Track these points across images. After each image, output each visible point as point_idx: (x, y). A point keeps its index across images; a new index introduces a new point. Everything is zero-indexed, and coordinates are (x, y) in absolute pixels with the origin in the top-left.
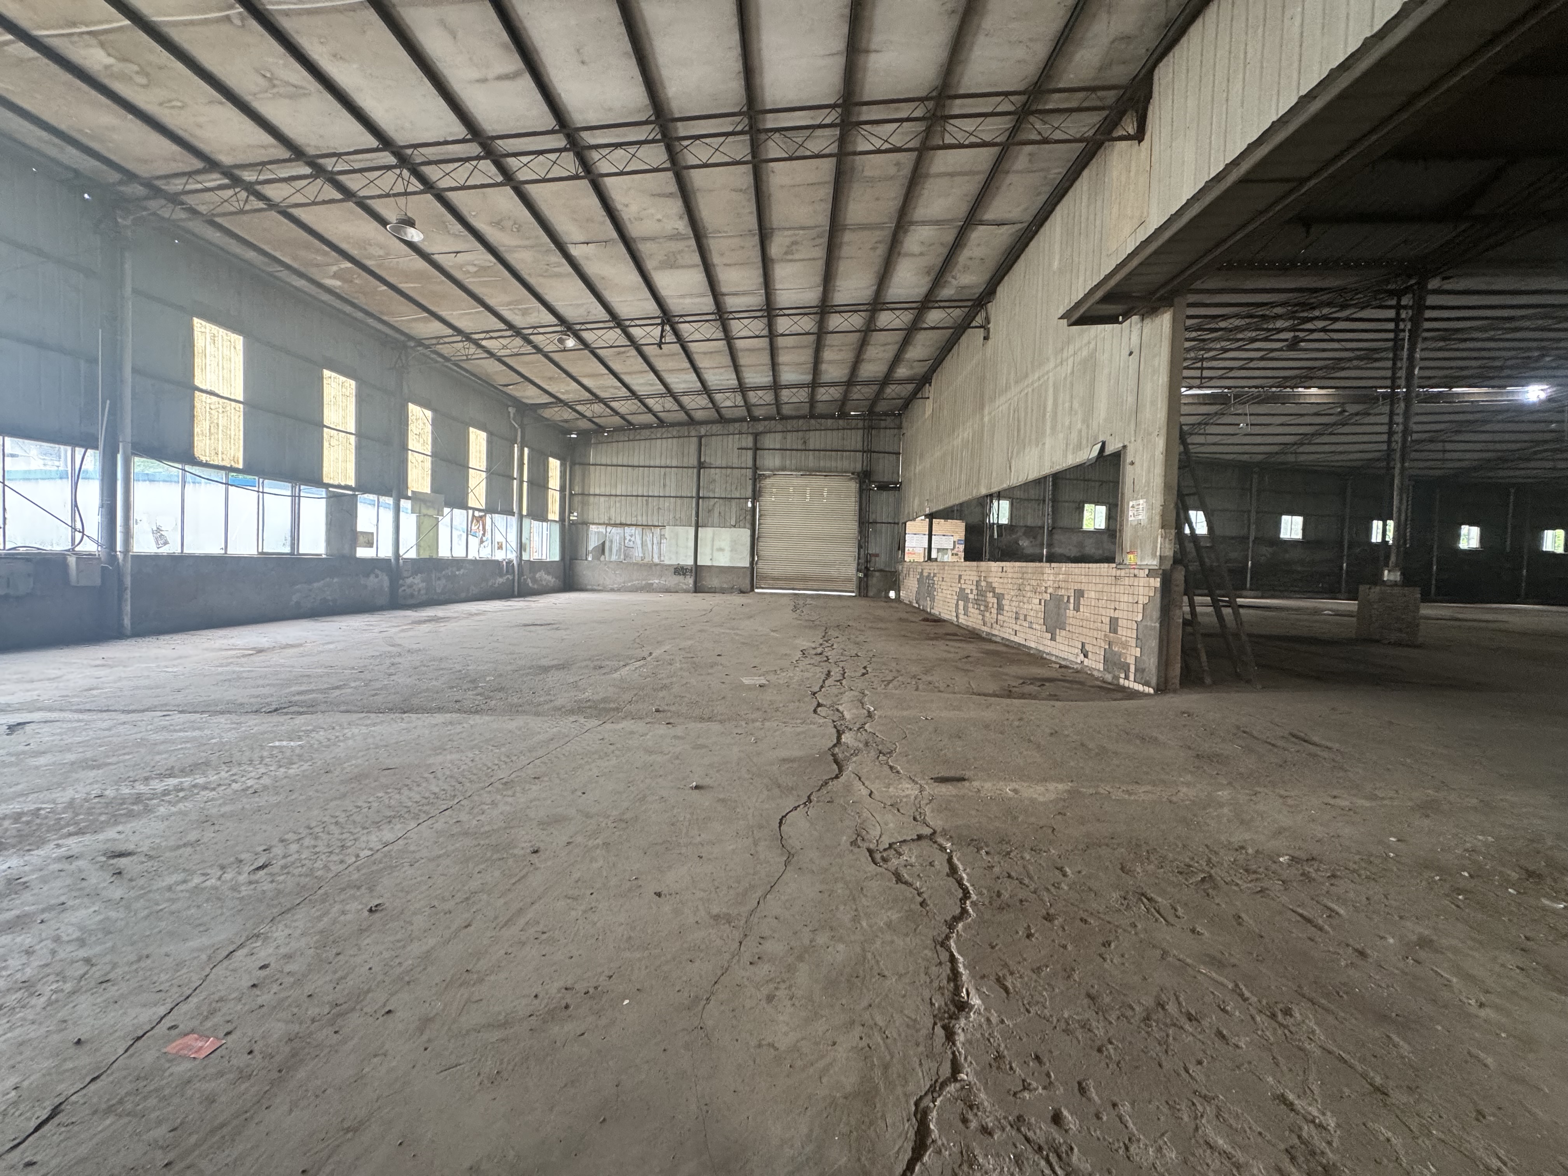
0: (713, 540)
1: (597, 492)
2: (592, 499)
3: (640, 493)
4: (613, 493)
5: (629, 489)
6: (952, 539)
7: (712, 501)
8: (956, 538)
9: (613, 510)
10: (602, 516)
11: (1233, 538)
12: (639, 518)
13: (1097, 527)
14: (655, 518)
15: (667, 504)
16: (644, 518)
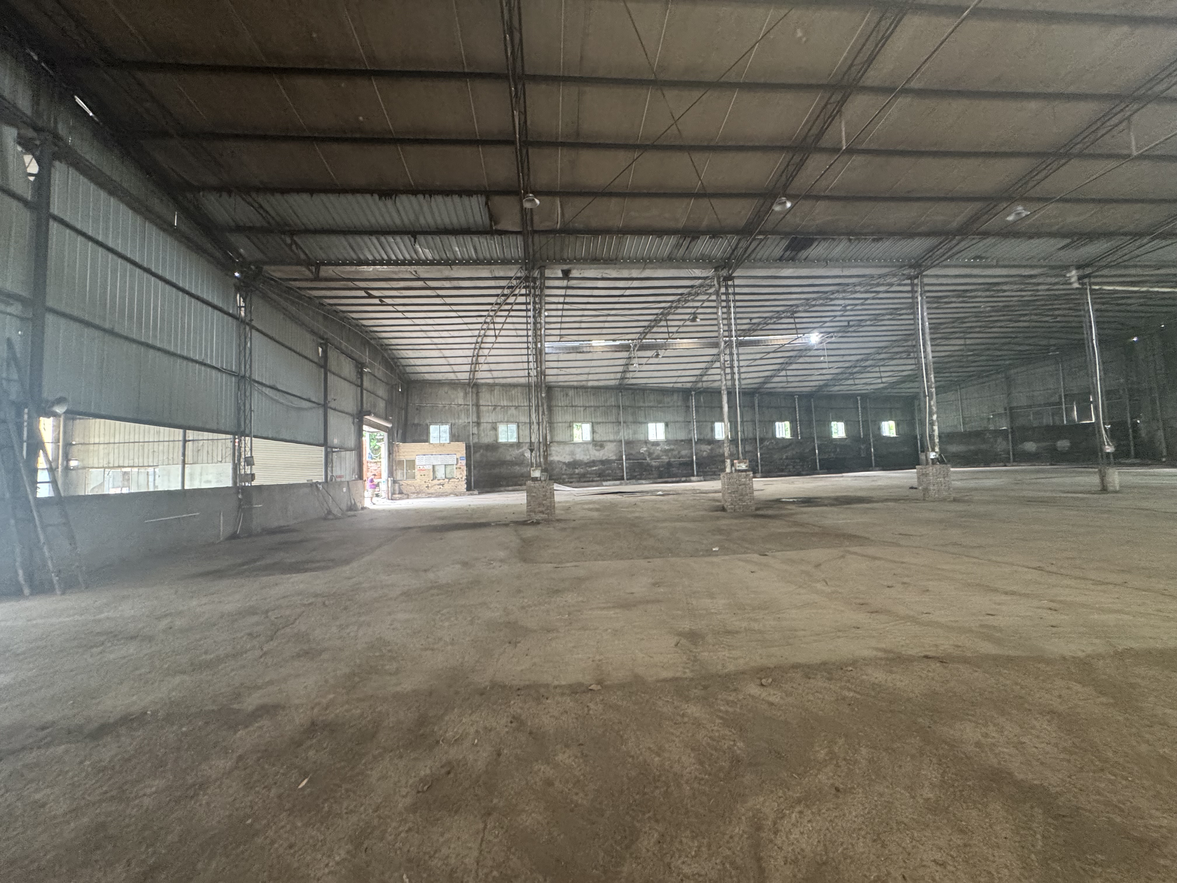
0: (201, 474)
1: (97, 441)
2: (91, 447)
3: (137, 440)
4: (112, 441)
5: (127, 437)
6: (455, 457)
7: (201, 443)
8: (459, 456)
9: (111, 455)
10: (101, 461)
11: (682, 441)
12: (136, 460)
13: (584, 439)
14: (151, 460)
15: (161, 448)
16: (141, 460)
